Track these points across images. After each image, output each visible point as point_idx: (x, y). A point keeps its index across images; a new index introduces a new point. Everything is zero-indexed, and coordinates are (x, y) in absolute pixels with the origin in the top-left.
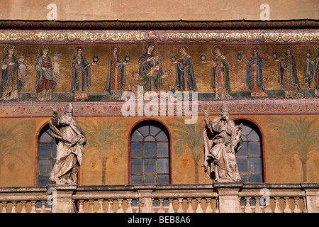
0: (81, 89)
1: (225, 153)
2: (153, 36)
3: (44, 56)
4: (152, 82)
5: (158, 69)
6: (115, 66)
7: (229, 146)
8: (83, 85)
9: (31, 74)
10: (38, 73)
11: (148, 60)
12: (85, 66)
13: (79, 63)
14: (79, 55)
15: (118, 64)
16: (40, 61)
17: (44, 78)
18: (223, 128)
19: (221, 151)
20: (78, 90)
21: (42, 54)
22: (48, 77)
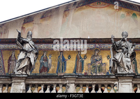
0: (61, 72)
1: (123, 58)
2: (98, 46)
3: (44, 56)
4: (97, 69)
5: (101, 62)
6: (79, 61)
7: (126, 54)
8: (62, 70)
9: (38, 64)
10: (41, 64)
11: (96, 58)
12: (64, 60)
13: (61, 59)
14: (61, 55)
15: (80, 60)
16: (42, 58)
17: (43, 66)
18: (123, 45)
19: (121, 57)
20: (60, 72)
21: (43, 55)
22: (45, 65)
